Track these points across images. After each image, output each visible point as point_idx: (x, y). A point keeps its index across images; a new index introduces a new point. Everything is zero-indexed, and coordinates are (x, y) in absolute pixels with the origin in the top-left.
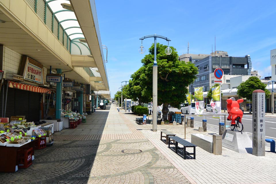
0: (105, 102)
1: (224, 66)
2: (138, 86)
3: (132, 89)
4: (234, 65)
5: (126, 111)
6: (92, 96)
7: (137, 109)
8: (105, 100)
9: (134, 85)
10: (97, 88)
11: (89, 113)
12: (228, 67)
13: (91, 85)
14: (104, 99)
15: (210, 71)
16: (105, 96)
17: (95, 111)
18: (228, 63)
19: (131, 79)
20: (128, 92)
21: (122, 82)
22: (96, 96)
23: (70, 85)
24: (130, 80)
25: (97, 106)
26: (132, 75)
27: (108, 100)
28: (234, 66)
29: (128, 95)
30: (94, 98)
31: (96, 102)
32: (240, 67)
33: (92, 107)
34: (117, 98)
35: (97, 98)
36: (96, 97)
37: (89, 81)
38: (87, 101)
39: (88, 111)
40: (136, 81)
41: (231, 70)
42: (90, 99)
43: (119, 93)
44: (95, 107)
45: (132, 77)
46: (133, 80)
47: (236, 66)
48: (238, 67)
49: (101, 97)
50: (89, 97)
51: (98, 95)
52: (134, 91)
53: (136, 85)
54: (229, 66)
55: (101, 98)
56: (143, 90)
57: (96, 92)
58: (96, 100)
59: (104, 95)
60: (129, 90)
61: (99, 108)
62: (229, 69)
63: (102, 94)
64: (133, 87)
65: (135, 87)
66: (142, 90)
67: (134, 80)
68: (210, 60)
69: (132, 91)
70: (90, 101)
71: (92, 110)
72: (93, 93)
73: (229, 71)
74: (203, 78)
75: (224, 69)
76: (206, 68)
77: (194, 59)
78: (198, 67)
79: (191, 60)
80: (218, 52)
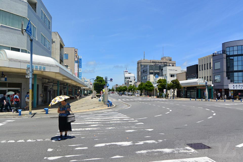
4: (162, 70)
10: (82, 86)
15: (148, 74)
54: (159, 71)
68: (148, 67)
72: (80, 88)
73: (159, 74)
74: (146, 77)
75: (156, 72)
76: (146, 72)
77: (142, 65)
78: (144, 70)
79: (141, 65)
80: (165, 57)
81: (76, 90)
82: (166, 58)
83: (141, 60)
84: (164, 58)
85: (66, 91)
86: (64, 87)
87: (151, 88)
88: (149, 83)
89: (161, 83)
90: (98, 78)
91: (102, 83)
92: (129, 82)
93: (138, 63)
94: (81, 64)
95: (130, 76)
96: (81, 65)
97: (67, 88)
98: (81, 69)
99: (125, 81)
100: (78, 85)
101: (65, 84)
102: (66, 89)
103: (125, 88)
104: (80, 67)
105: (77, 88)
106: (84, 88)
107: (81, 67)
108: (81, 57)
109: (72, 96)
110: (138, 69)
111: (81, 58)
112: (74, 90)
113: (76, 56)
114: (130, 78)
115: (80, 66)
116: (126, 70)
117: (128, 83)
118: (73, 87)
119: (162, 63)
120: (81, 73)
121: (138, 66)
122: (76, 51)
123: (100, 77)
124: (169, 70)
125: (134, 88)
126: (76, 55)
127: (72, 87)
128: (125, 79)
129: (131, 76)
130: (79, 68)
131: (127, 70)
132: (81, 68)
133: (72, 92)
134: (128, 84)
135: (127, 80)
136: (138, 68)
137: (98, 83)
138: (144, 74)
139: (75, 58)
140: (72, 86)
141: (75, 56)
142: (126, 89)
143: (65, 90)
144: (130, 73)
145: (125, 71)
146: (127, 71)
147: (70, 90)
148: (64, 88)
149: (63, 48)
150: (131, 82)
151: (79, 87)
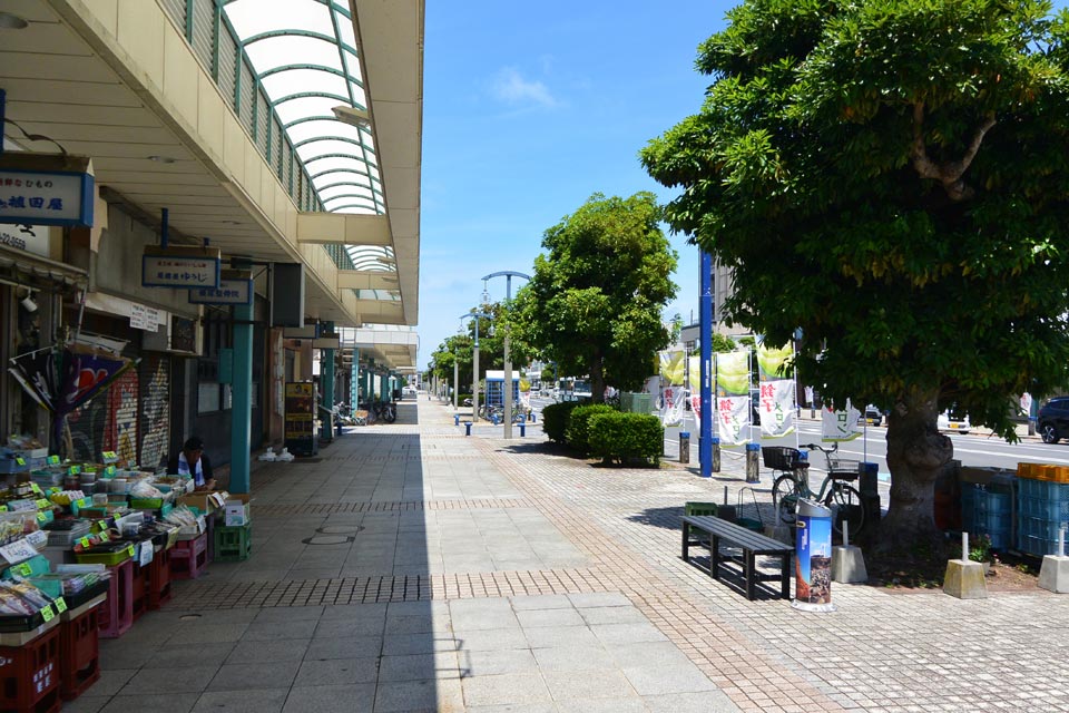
0: (391, 385)
2: (593, 291)
3: (556, 306)
5: (508, 434)
7: (599, 425)
8: (392, 378)
9: (567, 285)
11: (304, 449)
13: (303, 269)
14: (385, 372)
16: (389, 358)
17: (339, 432)
19: (548, 253)
20: (534, 325)
21: (485, 279)
22: (350, 353)
23: (56, 204)
24: (542, 256)
25: (355, 405)
26: (552, 231)
27: (401, 375)
29: (531, 345)
30: (341, 366)
31: (347, 385)
33: (324, 416)
34: (443, 369)
35: (356, 367)
36: (351, 360)
37: (293, 244)
38: (297, 379)
39: (294, 435)
40: (576, 265)
42: (316, 370)
43: (458, 344)
44: (346, 411)
45: (551, 241)
46: (556, 257)
49: (370, 360)
50: (307, 358)
51: (356, 349)
52: (570, 321)
53: (579, 288)
55: (372, 363)
56: (622, 312)
57: (345, 333)
58: (348, 376)
59: (388, 353)
60: (540, 315)
61: (362, 415)
63: (378, 348)
64: (565, 296)
65: (575, 294)
66: (614, 316)
67: (565, 256)
69: (560, 321)
70: (315, 378)
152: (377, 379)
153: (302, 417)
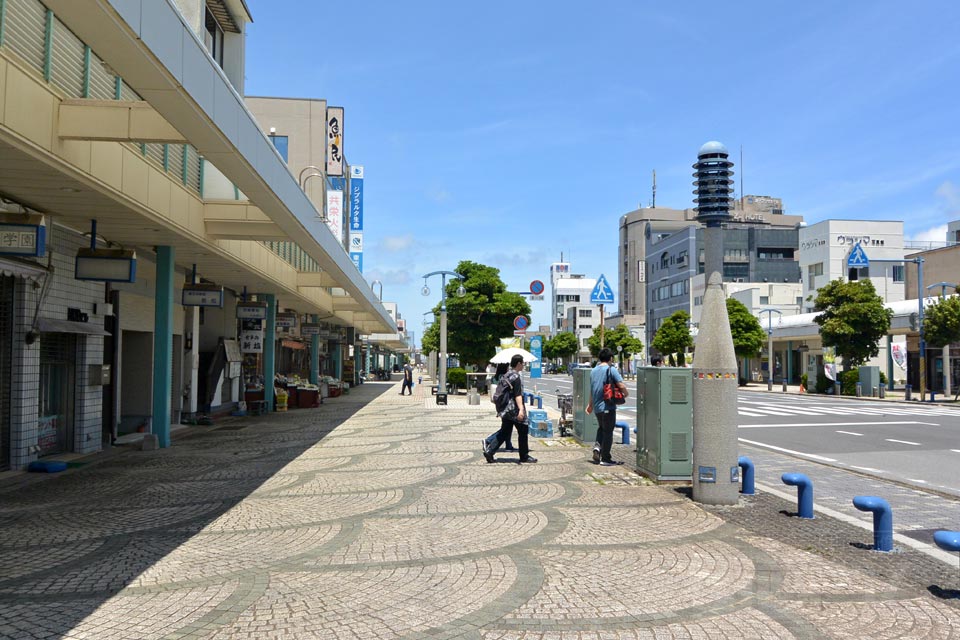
1: (732, 255)
4: (760, 250)
6: (355, 348)
8: (392, 356)
10: (366, 329)
12: (743, 259)
15: (693, 270)
16: (389, 345)
18: (746, 245)
22: (366, 345)
25: (368, 372)
27: (402, 354)
28: (763, 256)
30: (361, 352)
31: (364, 361)
32: (781, 256)
33: (357, 373)
35: (368, 352)
36: (363, 349)
38: (345, 359)
41: (752, 266)
42: (351, 354)
44: (363, 375)
47: (769, 255)
48: (774, 255)
49: (376, 348)
50: (348, 349)
51: (369, 343)
54: (748, 254)
57: (363, 337)
58: (364, 356)
61: (372, 376)
62: (747, 264)
63: (382, 342)
68: (692, 237)
70: (351, 358)
71: (357, 380)
72: (358, 340)
73: (747, 270)
74: (677, 289)
75: (732, 264)
76: (681, 260)
77: (657, 231)
78: (665, 254)
79: (648, 233)
80: (751, 199)
81: (332, 345)
82: (757, 200)
83: (641, 211)
84: (745, 201)
85: (257, 346)
86: (246, 314)
87: (748, 339)
88: (738, 311)
89: (846, 307)
90: (466, 271)
91: (492, 301)
92: (578, 313)
93: (625, 227)
94: (361, 210)
95: (580, 290)
96: (360, 217)
97: (268, 330)
98: (360, 236)
99: (556, 310)
100: (348, 317)
101: (254, 299)
102: (261, 335)
103: (565, 345)
104: (356, 225)
105: (336, 336)
106: (374, 337)
107: (361, 222)
108: (361, 169)
109: (307, 386)
110: (626, 253)
111: (361, 176)
112: (320, 345)
113: (334, 147)
114: (577, 298)
115: (356, 219)
116: (560, 264)
117: (575, 318)
118: (315, 325)
119: (740, 222)
120: (360, 255)
121: (626, 240)
122: (334, 120)
123: (482, 268)
124: (841, 241)
125: (623, 340)
126: (333, 140)
127: (304, 325)
128: (558, 300)
129: (583, 290)
130: (350, 231)
131: (564, 264)
132: (361, 228)
133: (307, 355)
134: (575, 322)
135: (567, 305)
136: (626, 247)
137: (470, 305)
138: (667, 270)
139: (330, 160)
140: (309, 321)
141: (330, 149)
142: (571, 346)
143: (253, 342)
144: (578, 277)
145: (558, 267)
146: (566, 267)
147: (295, 346)
148: (246, 325)
149: (237, 30)
150: (587, 313)
151: (350, 329)
152: (381, 357)
153: (349, 373)
